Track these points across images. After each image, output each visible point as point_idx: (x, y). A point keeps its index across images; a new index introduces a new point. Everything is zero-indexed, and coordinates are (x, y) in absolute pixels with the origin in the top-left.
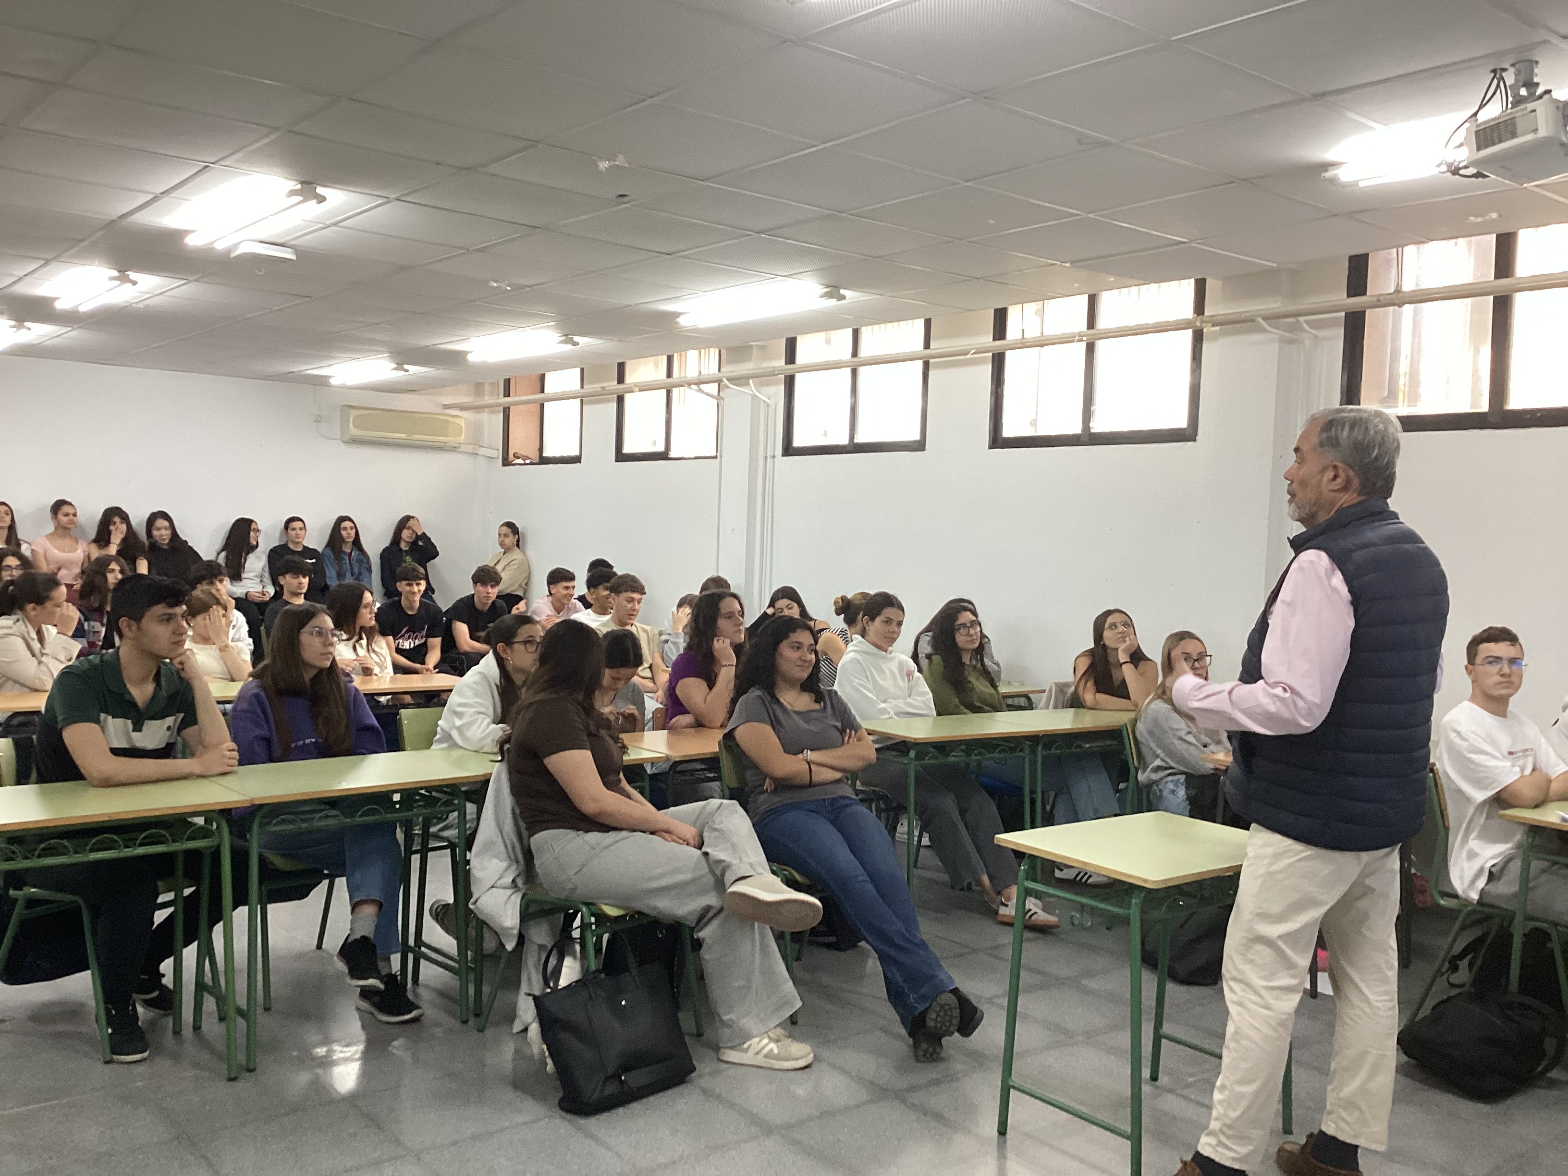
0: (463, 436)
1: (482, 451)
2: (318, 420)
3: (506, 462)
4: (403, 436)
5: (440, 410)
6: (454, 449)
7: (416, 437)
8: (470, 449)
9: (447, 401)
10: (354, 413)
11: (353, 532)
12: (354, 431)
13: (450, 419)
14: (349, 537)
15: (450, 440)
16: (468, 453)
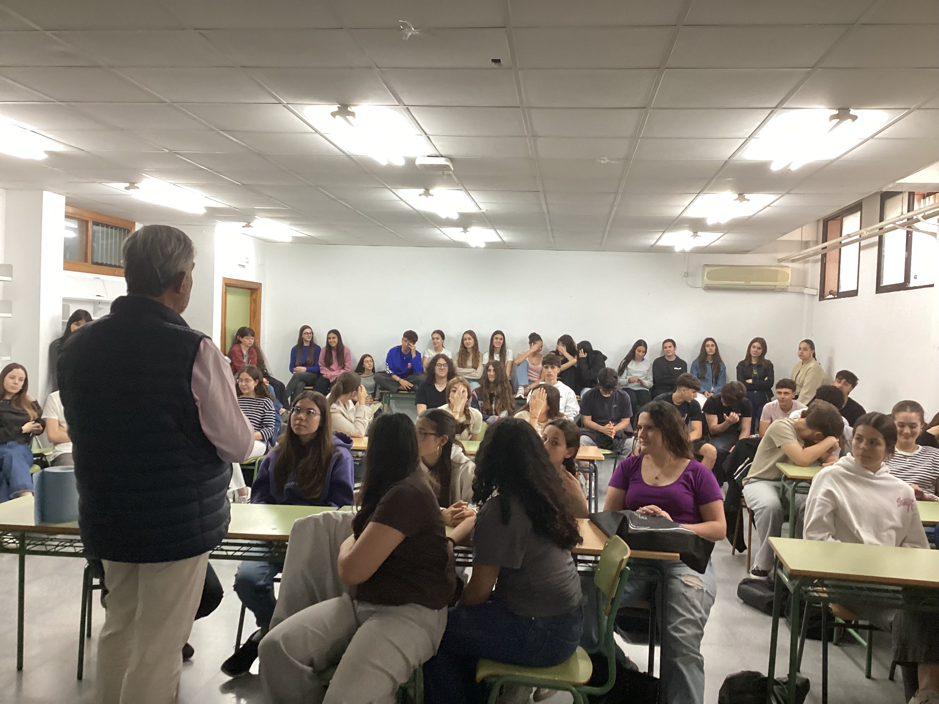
0: (789, 281)
1: (806, 291)
2: (687, 275)
3: (822, 297)
4: (743, 283)
5: (776, 263)
6: (783, 290)
7: (752, 283)
8: (798, 289)
9: (781, 256)
10: (707, 269)
11: (714, 348)
12: (707, 281)
13: (780, 269)
14: (710, 352)
15: (779, 284)
16: (798, 292)
